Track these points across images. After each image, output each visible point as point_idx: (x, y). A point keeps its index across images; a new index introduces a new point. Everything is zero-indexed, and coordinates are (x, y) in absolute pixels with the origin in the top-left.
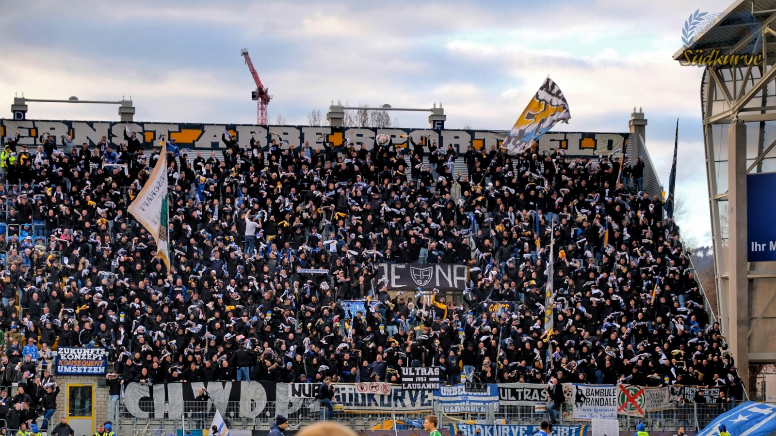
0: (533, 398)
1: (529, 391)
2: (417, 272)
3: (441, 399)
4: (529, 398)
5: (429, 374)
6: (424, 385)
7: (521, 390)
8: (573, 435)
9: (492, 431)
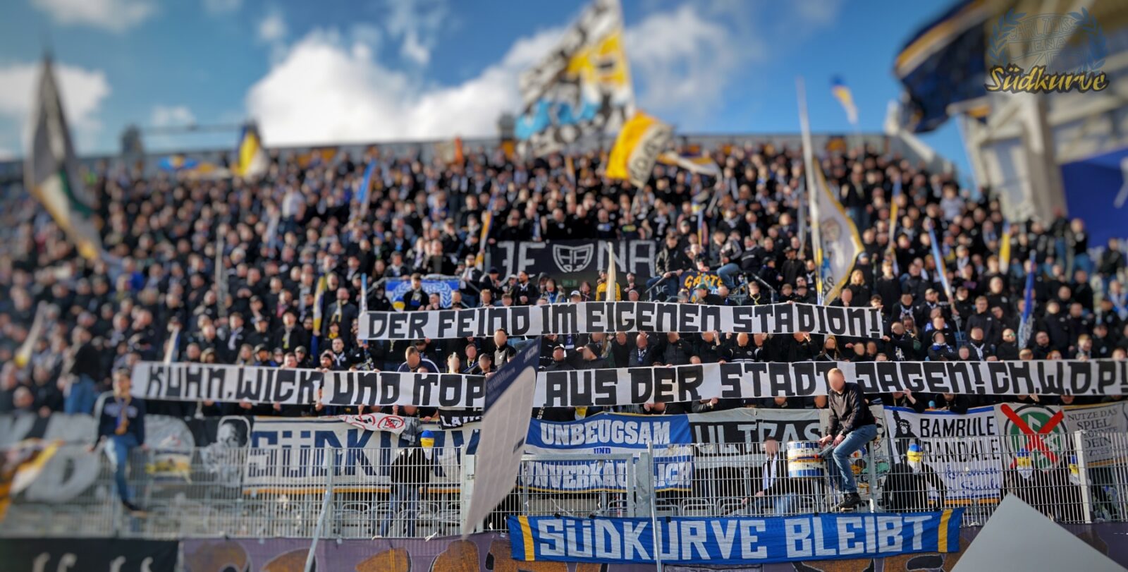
1: (774, 427)
2: (565, 252)
7: (753, 427)
8: (917, 545)
9: (646, 538)
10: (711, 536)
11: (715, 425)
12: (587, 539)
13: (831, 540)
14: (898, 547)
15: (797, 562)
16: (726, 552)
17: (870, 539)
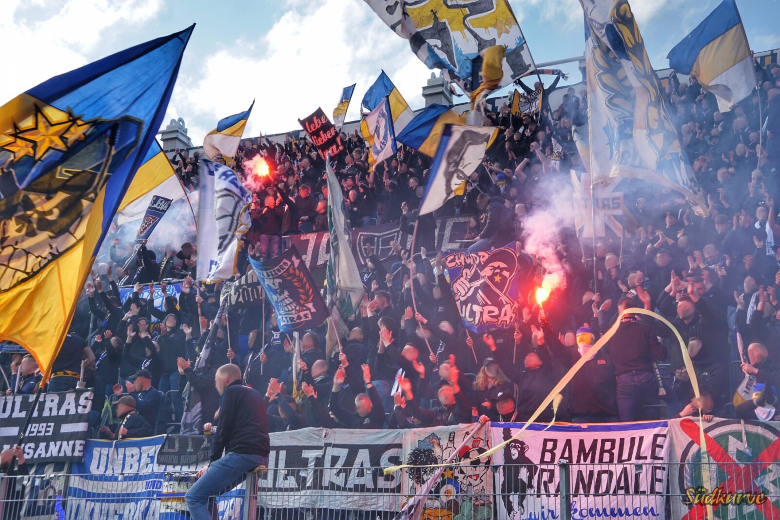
0: (354, 480)
1: (343, 453)
3: (90, 486)
4: (339, 481)
5: (62, 412)
6: (43, 445)
7: (318, 453)
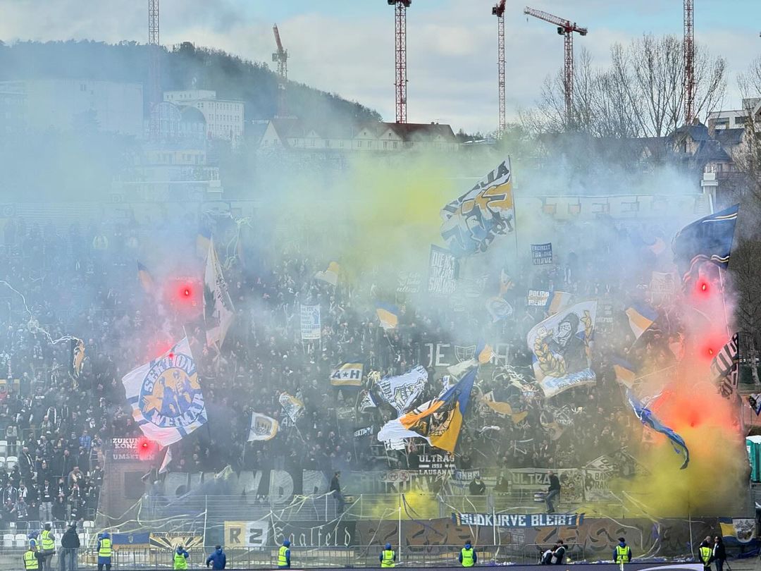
1: (541, 475)
2: (461, 350)
4: (541, 482)
5: (444, 461)
6: (439, 470)
7: (533, 475)
8: (570, 523)
9: (492, 520)
10: (510, 520)
11: (521, 473)
12: (475, 520)
13: (545, 521)
14: (564, 524)
15: (535, 527)
16: (514, 524)
17: (556, 521)
